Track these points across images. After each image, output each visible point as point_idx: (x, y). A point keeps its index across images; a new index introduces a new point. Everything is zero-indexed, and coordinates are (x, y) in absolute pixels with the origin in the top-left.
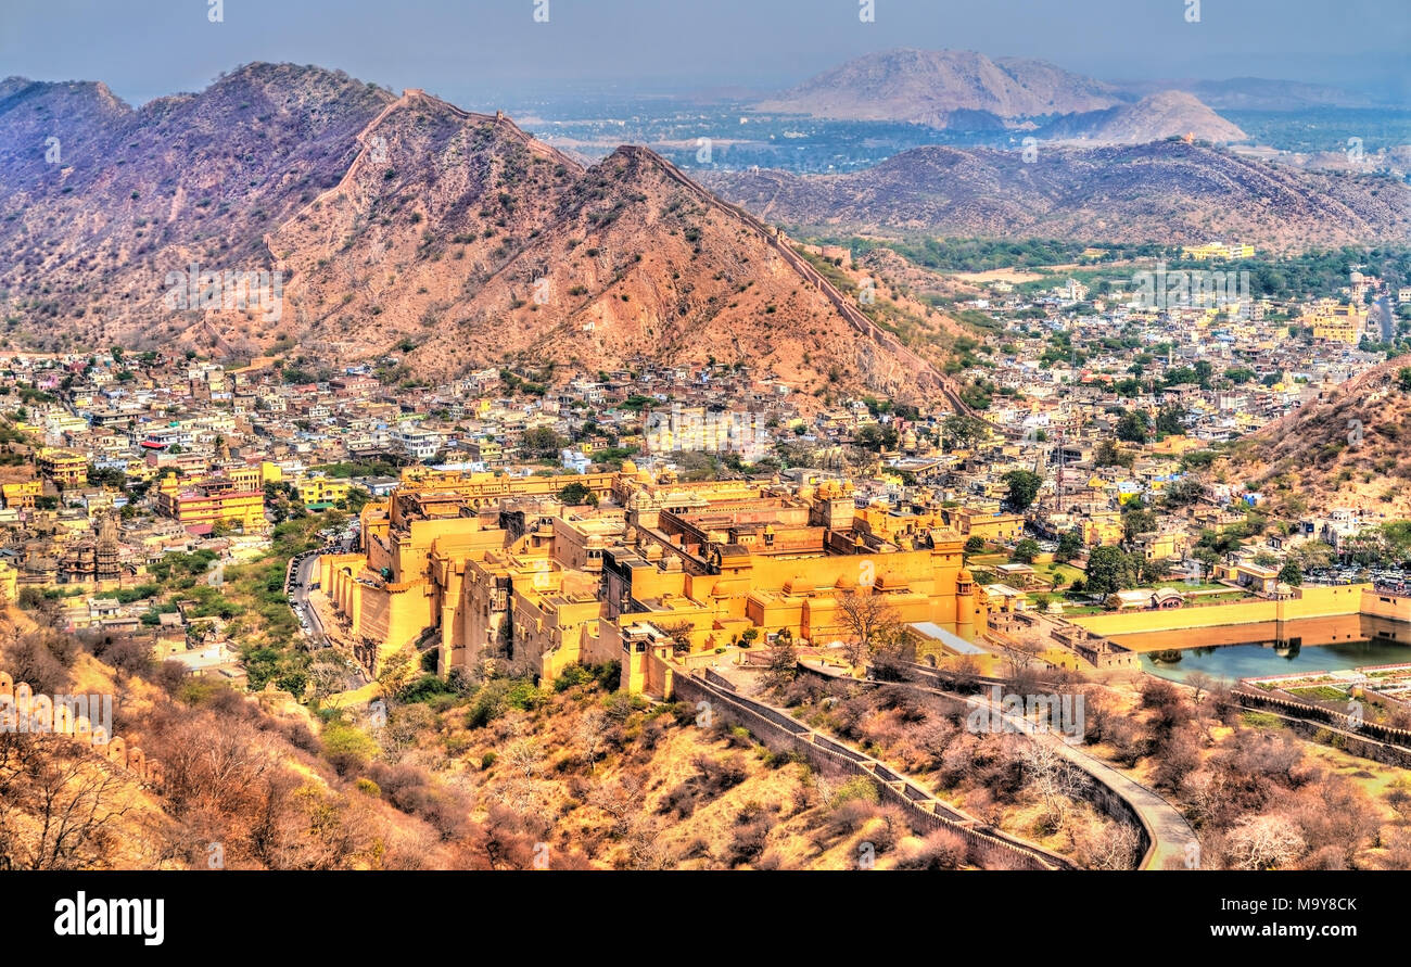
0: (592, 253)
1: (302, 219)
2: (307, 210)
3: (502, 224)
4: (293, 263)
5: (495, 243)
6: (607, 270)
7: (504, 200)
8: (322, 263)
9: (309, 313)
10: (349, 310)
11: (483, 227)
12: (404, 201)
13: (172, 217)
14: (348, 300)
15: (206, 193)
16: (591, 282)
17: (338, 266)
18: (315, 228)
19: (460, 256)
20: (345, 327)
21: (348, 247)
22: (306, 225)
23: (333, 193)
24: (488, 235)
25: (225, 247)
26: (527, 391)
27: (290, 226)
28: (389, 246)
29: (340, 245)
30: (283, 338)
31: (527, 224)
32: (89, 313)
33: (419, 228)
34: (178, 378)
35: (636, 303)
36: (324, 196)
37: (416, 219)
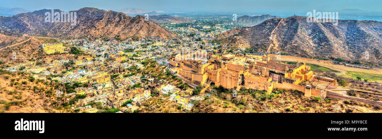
0: (137, 26)
1: (99, 23)
2: (99, 22)
3: (124, 23)
4: (99, 28)
5: (124, 25)
6: (139, 27)
7: (124, 21)
8: (102, 28)
9: (103, 33)
10: (108, 33)
11: (122, 24)
12: (112, 21)
13: (78, 23)
14: (107, 31)
15: (82, 21)
16: (138, 29)
17: (105, 28)
18: (101, 24)
19: (120, 26)
20: (108, 34)
21: (105, 26)
23: (102, 20)
25: (88, 26)
26: (136, 40)
27: (97, 24)
28: (111, 26)
29: (104, 26)
30: (100, 36)
31: (127, 23)
32: (72, 34)
33: (114, 24)
34: (95, 42)
35: (144, 30)
36: (101, 21)
37: (114, 23)
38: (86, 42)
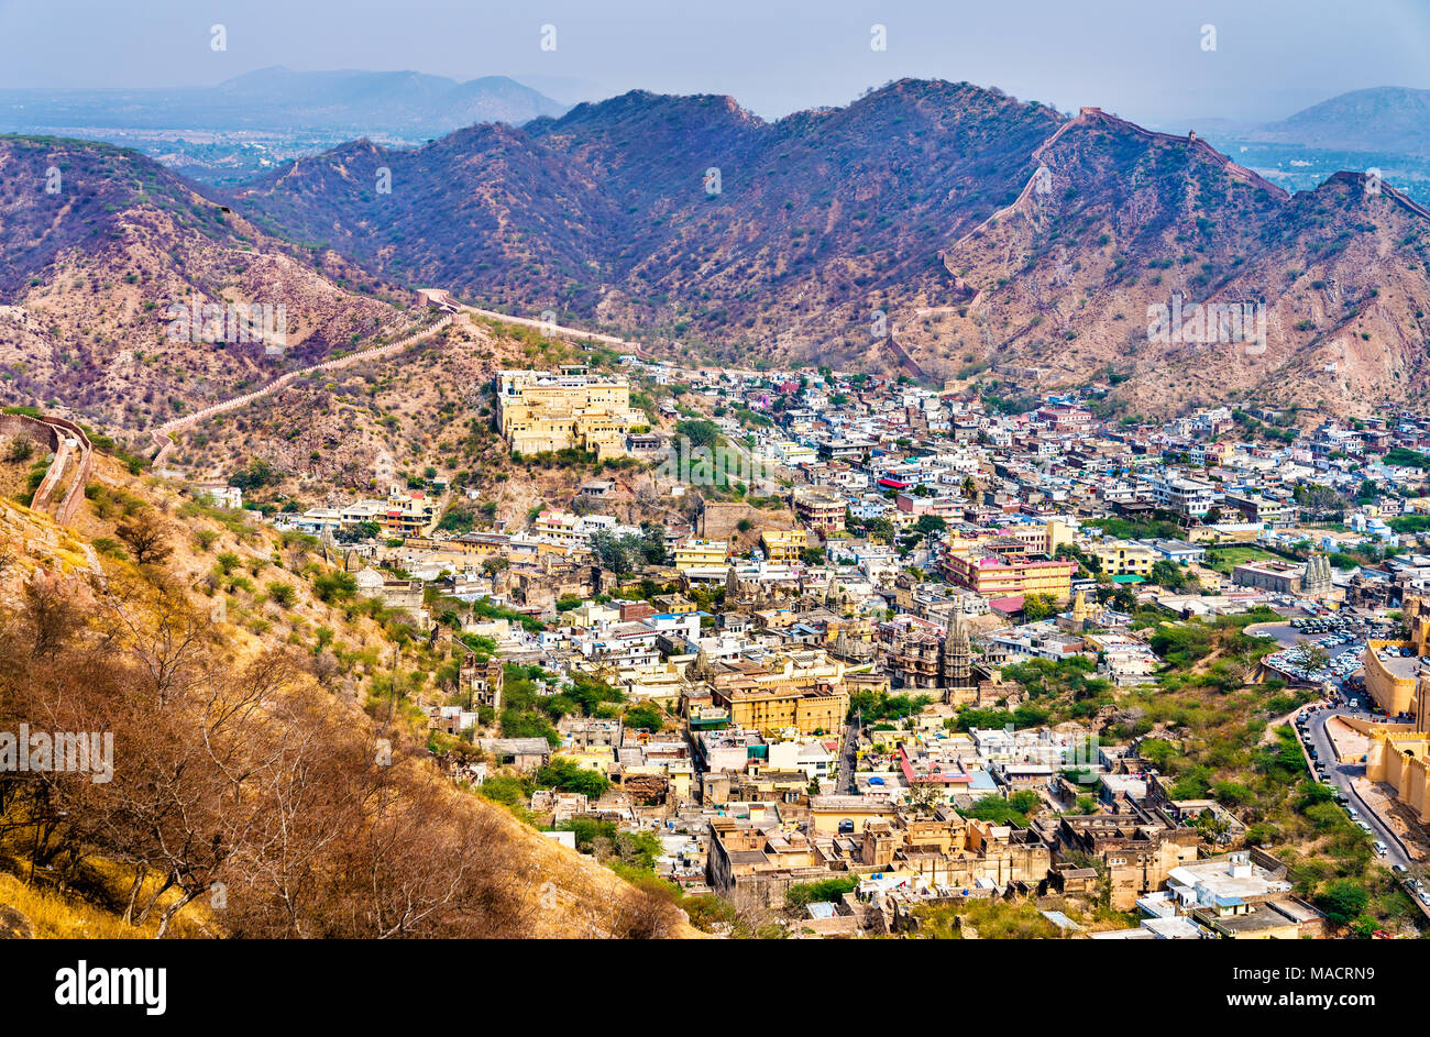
0: (1317, 286)
1: (978, 236)
2: (982, 228)
3: (1200, 250)
4: (970, 281)
5: (1194, 269)
6: (1336, 305)
7: (1202, 225)
8: (1002, 283)
9: (996, 336)
10: (1038, 334)
11: (1180, 253)
12: (1089, 222)
13: (829, 229)
14: (1035, 323)
15: (863, 206)
16: (1318, 317)
17: (1020, 286)
18: (993, 246)
19: (1157, 282)
20: (1037, 352)
21: (1027, 270)
22: (981, 243)
23: (1009, 211)
24: (1187, 261)
25: (893, 262)
26: (1269, 436)
27: (964, 243)
28: (1077, 268)
29: (1019, 265)
30: (970, 360)
31: (1228, 251)
32: (759, 323)
33: (1109, 250)
34: (891, 405)
35: (1378, 344)
36: (1000, 214)
37: (1104, 241)
38: (817, 401)
